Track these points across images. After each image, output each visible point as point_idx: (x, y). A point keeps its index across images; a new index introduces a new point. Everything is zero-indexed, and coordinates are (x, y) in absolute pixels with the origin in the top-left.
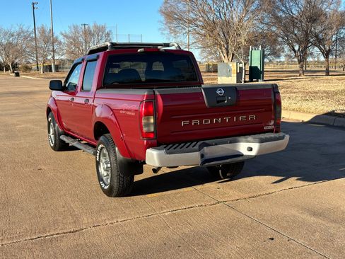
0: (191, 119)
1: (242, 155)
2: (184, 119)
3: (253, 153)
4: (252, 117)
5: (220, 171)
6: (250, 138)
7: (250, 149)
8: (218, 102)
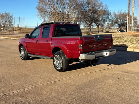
0: (91, 45)
1: (104, 56)
2: (90, 45)
3: (108, 55)
4: (106, 44)
5: (91, 63)
6: (107, 51)
7: (107, 54)
8: (98, 40)
